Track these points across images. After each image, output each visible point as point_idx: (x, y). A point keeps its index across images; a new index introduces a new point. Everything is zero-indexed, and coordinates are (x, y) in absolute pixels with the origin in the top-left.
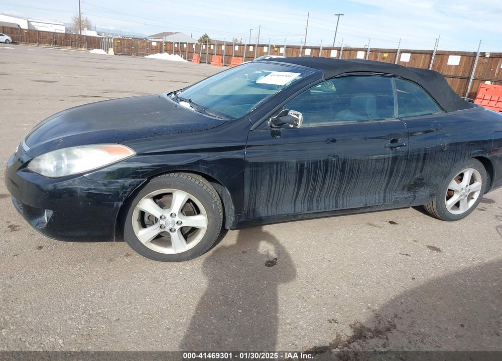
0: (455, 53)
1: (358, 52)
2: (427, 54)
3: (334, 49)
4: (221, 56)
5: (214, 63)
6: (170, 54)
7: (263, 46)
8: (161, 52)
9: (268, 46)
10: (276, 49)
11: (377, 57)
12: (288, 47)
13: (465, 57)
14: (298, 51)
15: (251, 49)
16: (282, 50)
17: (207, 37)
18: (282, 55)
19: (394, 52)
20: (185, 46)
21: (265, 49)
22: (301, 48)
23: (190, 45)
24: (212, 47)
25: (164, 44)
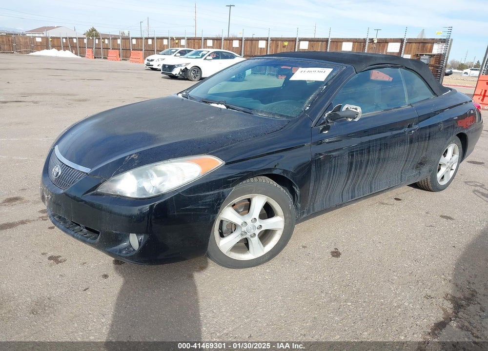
0: (348, 40)
1: (260, 41)
2: (323, 41)
3: (235, 40)
4: (118, 51)
5: (111, 58)
6: (59, 50)
7: (162, 38)
8: (48, 48)
9: (168, 39)
10: (177, 41)
11: (278, 46)
12: (189, 39)
13: (357, 43)
14: (199, 42)
15: (150, 41)
16: (183, 42)
17: (95, 31)
18: (183, 46)
19: (294, 40)
20: (75, 40)
21: (165, 42)
22: (203, 39)
23: (81, 39)
24: (106, 41)
25: (51, 40)
